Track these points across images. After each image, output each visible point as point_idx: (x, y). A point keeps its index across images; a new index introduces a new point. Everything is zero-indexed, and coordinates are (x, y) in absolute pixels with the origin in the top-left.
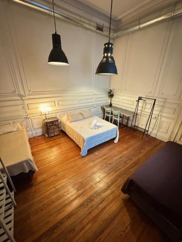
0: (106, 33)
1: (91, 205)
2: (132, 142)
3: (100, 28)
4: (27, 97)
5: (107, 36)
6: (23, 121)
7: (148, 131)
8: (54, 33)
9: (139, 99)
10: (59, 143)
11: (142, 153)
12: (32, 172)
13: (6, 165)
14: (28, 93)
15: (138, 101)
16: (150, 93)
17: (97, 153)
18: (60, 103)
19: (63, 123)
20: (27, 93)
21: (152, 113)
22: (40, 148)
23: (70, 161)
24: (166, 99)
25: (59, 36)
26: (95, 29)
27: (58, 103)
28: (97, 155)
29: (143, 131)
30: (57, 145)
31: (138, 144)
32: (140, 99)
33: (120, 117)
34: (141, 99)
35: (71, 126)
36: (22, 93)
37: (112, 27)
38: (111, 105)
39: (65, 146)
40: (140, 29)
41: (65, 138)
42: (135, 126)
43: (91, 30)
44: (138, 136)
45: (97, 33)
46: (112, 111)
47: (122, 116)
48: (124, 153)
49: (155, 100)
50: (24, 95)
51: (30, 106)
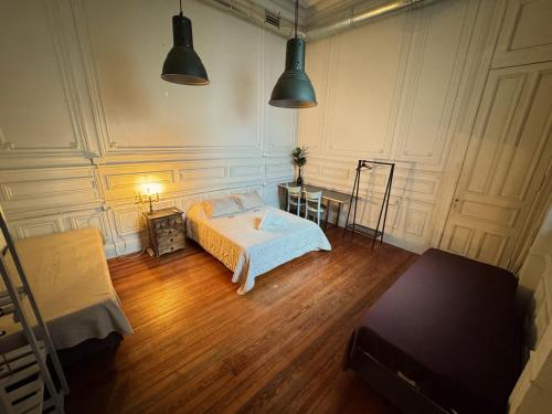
0: (285, 30)
1: (270, 405)
2: (351, 259)
3: (273, 20)
4: (106, 159)
6: (92, 217)
7: (382, 234)
8: (178, 14)
9: (360, 167)
10: (182, 267)
11: (375, 279)
12: (117, 336)
13: (46, 319)
14: (108, 148)
15: (358, 170)
16: (382, 152)
17: (276, 286)
18: (184, 175)
19: (191, 222)
20: (106, 148)
21: (388, 193)
22: (136, 280)
23: (213, 306)
24: (414, 163)
25: (188, 22)
26: (263, 21)
27: (181, 176)
28: (275, 290)
29: (373, 233)
30: (177, 273)
31: (365, 262)
32: (362, 164)
33: (322, 206)
34: (364, 165)
35: (212, 227)
36: (93, 148)
37: (300, 22)
38: (299, 182)
39: (198, 273)
40: (353, 26)
41: (197, 255)
42: (354, 224)
44: (362, 247)
45: (267, 29)
46: (303, 194)
47: (325, 204)
48: (335, 282)
49: (393, 165)
50: (97, 153)
51: (112, 182)
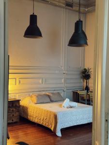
0: (76, 8)
3: (69, 5)
5: (77, 11)
8: (32, 14)
18: (21, 82)
25: (36, 16)
26: (64, 6)
27: (20, 82)
43: (60, 7)
45: (66, 9)
